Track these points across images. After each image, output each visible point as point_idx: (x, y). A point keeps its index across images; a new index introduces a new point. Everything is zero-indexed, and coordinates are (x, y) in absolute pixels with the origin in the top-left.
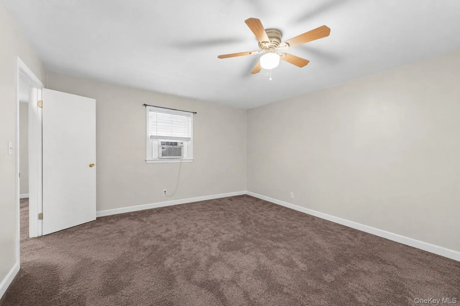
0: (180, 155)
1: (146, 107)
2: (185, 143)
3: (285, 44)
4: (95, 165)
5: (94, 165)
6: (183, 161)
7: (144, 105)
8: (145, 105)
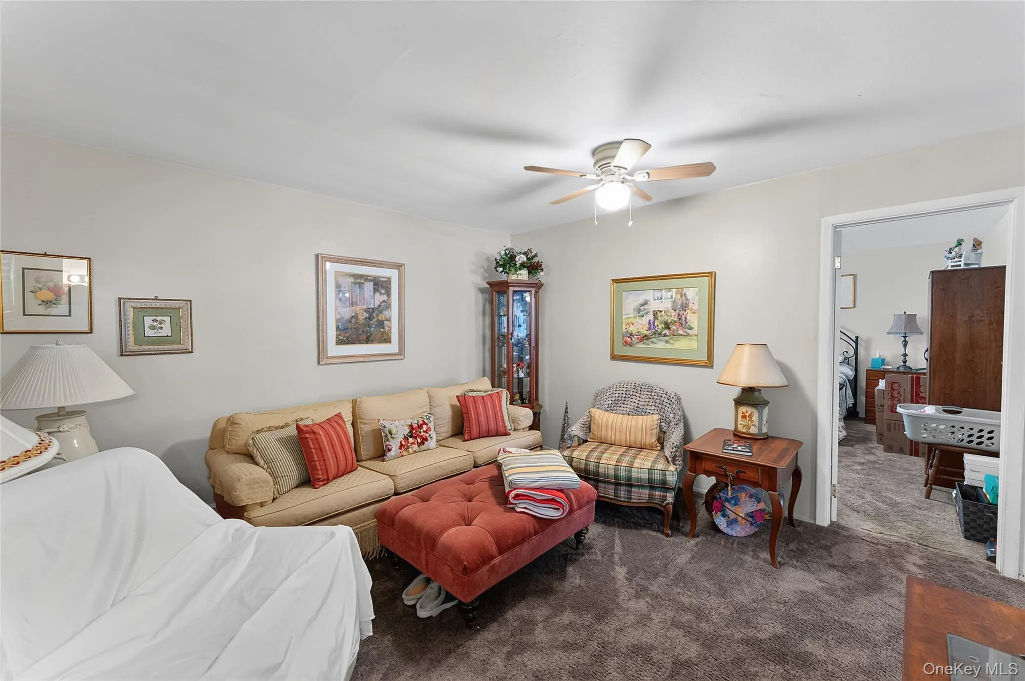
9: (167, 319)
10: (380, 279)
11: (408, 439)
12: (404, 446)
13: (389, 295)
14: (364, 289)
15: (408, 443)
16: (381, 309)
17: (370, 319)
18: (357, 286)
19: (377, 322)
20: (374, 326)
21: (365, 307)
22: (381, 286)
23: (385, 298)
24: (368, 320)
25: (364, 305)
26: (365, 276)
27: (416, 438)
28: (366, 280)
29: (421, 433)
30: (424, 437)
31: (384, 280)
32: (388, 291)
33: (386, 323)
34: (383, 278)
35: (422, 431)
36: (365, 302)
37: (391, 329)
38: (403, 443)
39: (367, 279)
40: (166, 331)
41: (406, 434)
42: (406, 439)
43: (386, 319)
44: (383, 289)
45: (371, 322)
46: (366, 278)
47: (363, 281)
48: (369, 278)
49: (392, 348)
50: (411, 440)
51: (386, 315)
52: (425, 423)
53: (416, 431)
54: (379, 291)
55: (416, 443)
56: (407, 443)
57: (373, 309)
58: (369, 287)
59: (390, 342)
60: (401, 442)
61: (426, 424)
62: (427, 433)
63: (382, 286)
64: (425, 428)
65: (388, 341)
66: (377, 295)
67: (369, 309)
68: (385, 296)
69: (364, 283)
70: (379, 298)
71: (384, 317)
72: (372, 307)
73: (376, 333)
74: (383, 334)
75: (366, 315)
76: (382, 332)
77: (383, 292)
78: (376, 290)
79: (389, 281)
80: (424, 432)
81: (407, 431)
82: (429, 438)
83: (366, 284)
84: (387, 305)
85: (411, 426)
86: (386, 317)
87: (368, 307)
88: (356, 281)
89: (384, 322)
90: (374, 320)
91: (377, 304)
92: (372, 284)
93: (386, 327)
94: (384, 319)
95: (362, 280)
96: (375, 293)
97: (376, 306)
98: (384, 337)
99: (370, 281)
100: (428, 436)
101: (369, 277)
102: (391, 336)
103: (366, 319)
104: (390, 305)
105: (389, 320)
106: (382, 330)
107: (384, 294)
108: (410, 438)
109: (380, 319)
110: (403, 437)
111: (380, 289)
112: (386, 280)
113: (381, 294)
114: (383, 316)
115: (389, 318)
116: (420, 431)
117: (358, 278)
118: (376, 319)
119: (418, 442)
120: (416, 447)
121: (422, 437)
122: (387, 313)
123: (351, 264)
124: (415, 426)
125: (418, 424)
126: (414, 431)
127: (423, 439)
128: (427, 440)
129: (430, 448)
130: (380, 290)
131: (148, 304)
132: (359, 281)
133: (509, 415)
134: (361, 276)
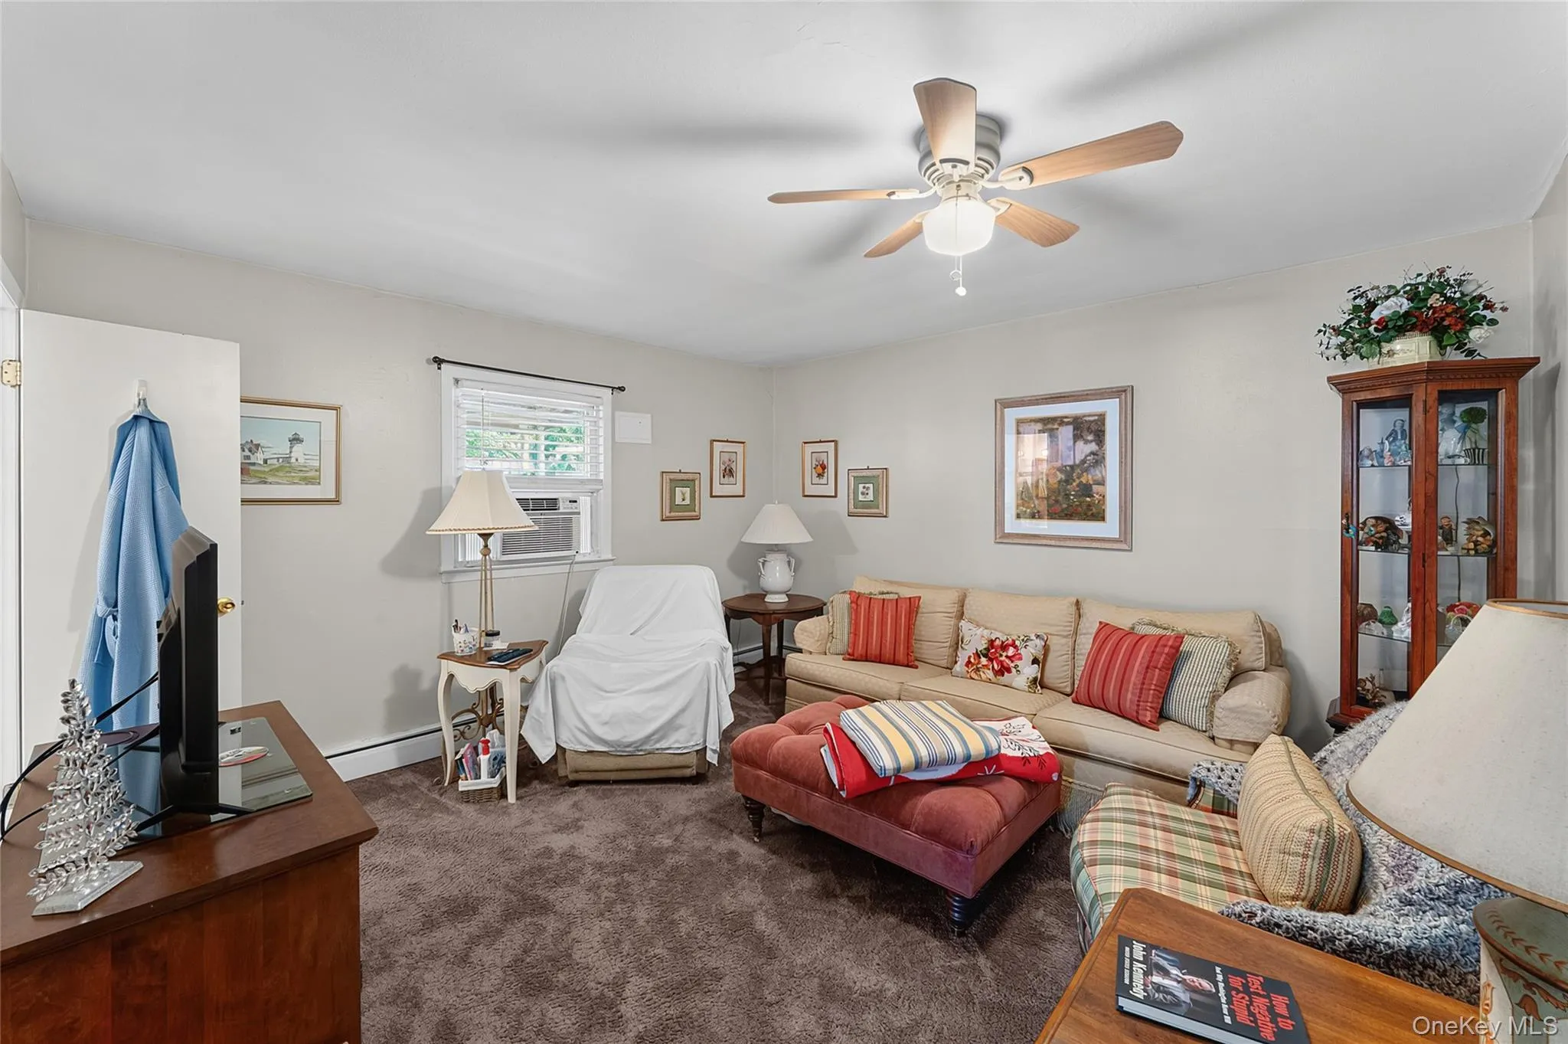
0: (569, 547)
1: (439, 368)
2: (585, 502)
3: (1022, 173)
4: (237, 603)
5: (233, 605)
6: (576, 568)
7: (435, 362)
8: (439, 361)
9: (871, 486)
10: (1085, 418)
11: (980, 658)
12: (973, 665)
13: (1101, 442)
14: (1057, 437)
15: (979, 663)
16: (1086, 465)
17: (1067, 481)
18: (1048, 435)
19: (1078, 486)
20: (1073, 493)
21: (1059, 464)
22: (1091, 429)
23: (1093, 447)
24: (1065, 484)
25: (1057, 461)
26: (1059, 417)
27: (991, 660)
29: (1001, 655)
30: (1005, 664)
31: (1092, 419)
32: (1098, 435)
33: (1095, 488)
34: (1089, 416)
35: (1004, 654)
36: (1060, 457)
37: (1104, 497)
38: (972, 660)
39: (1063, 422)
40: (870, 497)
41: (979, 650)
42: (977, 655)
43: (1094, 481)
44: (1090, 433)
45: (1069, 487)
46: (1060, 421)
47: (1056, 426)
48: (1065, 420)
49: (1109, 528)
50: (984, 661)
51: (1096, 475)
52: (1013, 645)
53: (996, 650)
54: (1082, 437)
55: (991, 667)
56: (977, 661)
57: (1072, 467)
58: (1066, 433)
59: (1103, 519)
60: (969, 657)
61: (1016, 647)
62: (1012, 662)
63: (1089, 428)
64: (1011, 651)
65: (1100, 516)
66: (1080, 444)
67: (1065, 466)
68: (1094, 443)
69: (1057, 429)
70: (1084, 449)
71: (1092, 478)
72: (1071, 463)
73: (1077, 503)
74: (1089, 506)
75: (1061, 476)
76: (1087, 502)
77: (1090, 438)
78: (1077, 437)
79: (1102, 418)
80: (1007, 657)
81: (982, 646)
82: (1014, 670)
83: (1060, 428)
84: (1098, 459)
85: (991, 642)
86: (1095, 478)
87: (1064, 464)
88: (1045, 427)
89: (1091, 485)
90: (1074, 484)
91: (1079, 458)
92: (1071, 428)
93: (1095, 495)
94: (1091, 482)
95: (1054, 425)
96: (1075, 442)
97: (1077, 462)
98: (1092, 510)
99: (1068, 423)
100: (1012, 665)
101: (1066, 417)
102: (1104, 510)
103: (1059, 482)
104: (1104, 458)
105: (1102, 483)
106: (1088, 499)
107: (1091, 441)
108: (984, 656)
109: (1084, 482)
110: (975, 652)
111: (1085, 434)
112: (1096, 418)
113: (1087, 442)
114: (1090, 477)
115: (1100, 479)
116: (1001, 652)
117: (1048, 423)
118: (1078, 481)
119: (993, 667)
120: (990, 674)
121: (1001, 663)
122: (1098, 472)
123: (1038, 404)
124: (998, 643)
125: (1003, 643)
126: (993, 650)
127: (1002, 666)
128: (1009, 670)
129: (1014, 685)
130: (1085, 437)
131: (864, 473)
132: (1050, 426)
133: (1215, 697)
134: (1053, 420)
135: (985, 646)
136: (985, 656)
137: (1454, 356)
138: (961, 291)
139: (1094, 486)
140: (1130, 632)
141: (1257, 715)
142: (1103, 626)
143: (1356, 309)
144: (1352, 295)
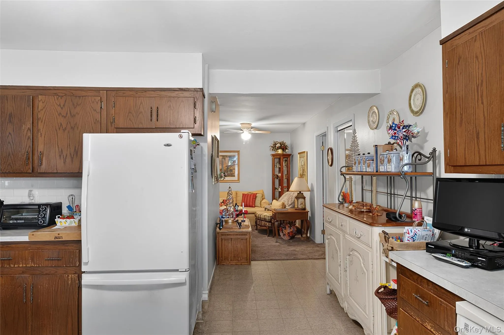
10: (231, 156)
16: (231, 166)
17: (228, 169)
18: (224, 159)
19: (230, 169)
20: (229, 171)
21: (226, 165)
28: (227, 157)
37: (235, 172)
42: (221, 203)
47: (225, 157)
49: (236, 178)
50: (223, 204)
57: (229, 166)
58: (227, 159)
65: (234, 176)
71: (232, 168)
73: (230, 173)
74: (232, 174)
75: (226, 168)
84: (234, 164)
102: (235, 174)
103: (226, 169)
105: (234, 169)
106: (232, 172)
121: (226, 203)
123: (222, 152)
124: (225, 200)
132: (224, 157)
133: (261, 202)
134: (225, 156)
135: (222, 201)
136: (223, 203)
137: (284, 153)
138: (244, 143)
139: (233, 170)
140: (247, 194)
141: (267, 202)
142: (243, 194)
143: (274, 144)
144: (274, 142)
